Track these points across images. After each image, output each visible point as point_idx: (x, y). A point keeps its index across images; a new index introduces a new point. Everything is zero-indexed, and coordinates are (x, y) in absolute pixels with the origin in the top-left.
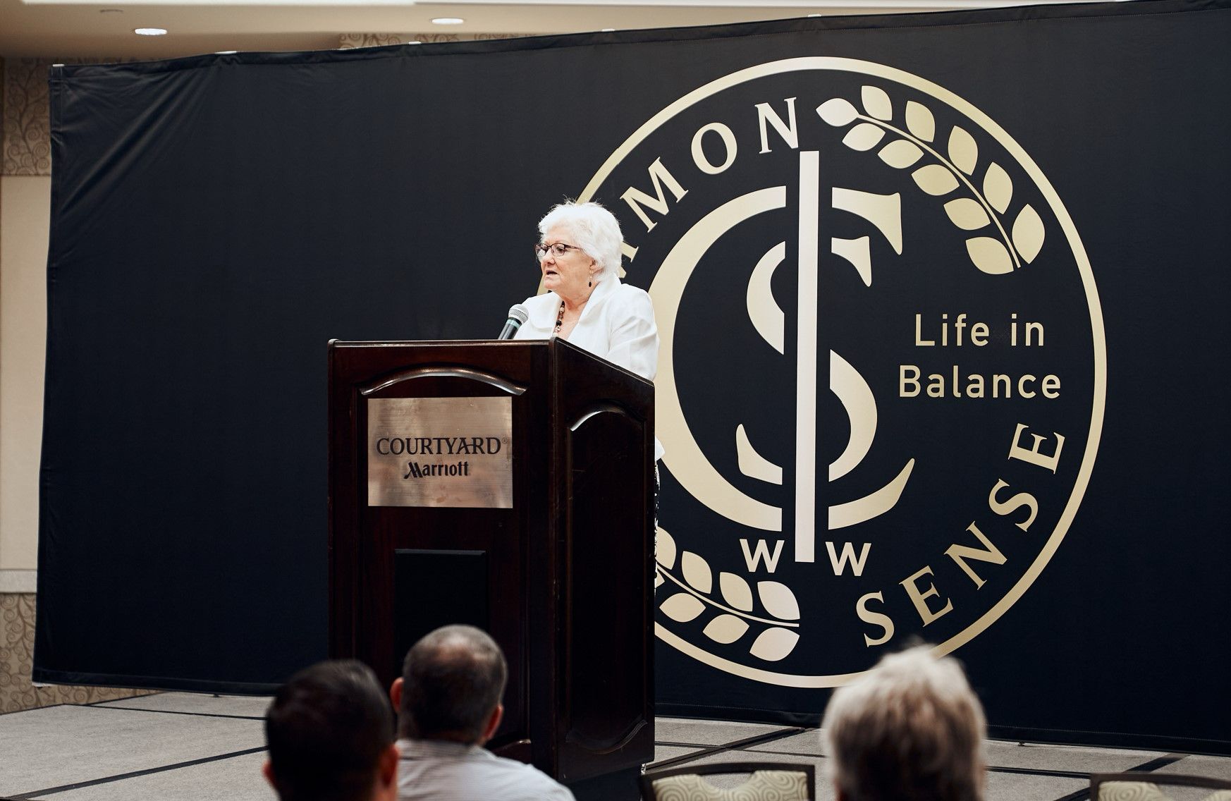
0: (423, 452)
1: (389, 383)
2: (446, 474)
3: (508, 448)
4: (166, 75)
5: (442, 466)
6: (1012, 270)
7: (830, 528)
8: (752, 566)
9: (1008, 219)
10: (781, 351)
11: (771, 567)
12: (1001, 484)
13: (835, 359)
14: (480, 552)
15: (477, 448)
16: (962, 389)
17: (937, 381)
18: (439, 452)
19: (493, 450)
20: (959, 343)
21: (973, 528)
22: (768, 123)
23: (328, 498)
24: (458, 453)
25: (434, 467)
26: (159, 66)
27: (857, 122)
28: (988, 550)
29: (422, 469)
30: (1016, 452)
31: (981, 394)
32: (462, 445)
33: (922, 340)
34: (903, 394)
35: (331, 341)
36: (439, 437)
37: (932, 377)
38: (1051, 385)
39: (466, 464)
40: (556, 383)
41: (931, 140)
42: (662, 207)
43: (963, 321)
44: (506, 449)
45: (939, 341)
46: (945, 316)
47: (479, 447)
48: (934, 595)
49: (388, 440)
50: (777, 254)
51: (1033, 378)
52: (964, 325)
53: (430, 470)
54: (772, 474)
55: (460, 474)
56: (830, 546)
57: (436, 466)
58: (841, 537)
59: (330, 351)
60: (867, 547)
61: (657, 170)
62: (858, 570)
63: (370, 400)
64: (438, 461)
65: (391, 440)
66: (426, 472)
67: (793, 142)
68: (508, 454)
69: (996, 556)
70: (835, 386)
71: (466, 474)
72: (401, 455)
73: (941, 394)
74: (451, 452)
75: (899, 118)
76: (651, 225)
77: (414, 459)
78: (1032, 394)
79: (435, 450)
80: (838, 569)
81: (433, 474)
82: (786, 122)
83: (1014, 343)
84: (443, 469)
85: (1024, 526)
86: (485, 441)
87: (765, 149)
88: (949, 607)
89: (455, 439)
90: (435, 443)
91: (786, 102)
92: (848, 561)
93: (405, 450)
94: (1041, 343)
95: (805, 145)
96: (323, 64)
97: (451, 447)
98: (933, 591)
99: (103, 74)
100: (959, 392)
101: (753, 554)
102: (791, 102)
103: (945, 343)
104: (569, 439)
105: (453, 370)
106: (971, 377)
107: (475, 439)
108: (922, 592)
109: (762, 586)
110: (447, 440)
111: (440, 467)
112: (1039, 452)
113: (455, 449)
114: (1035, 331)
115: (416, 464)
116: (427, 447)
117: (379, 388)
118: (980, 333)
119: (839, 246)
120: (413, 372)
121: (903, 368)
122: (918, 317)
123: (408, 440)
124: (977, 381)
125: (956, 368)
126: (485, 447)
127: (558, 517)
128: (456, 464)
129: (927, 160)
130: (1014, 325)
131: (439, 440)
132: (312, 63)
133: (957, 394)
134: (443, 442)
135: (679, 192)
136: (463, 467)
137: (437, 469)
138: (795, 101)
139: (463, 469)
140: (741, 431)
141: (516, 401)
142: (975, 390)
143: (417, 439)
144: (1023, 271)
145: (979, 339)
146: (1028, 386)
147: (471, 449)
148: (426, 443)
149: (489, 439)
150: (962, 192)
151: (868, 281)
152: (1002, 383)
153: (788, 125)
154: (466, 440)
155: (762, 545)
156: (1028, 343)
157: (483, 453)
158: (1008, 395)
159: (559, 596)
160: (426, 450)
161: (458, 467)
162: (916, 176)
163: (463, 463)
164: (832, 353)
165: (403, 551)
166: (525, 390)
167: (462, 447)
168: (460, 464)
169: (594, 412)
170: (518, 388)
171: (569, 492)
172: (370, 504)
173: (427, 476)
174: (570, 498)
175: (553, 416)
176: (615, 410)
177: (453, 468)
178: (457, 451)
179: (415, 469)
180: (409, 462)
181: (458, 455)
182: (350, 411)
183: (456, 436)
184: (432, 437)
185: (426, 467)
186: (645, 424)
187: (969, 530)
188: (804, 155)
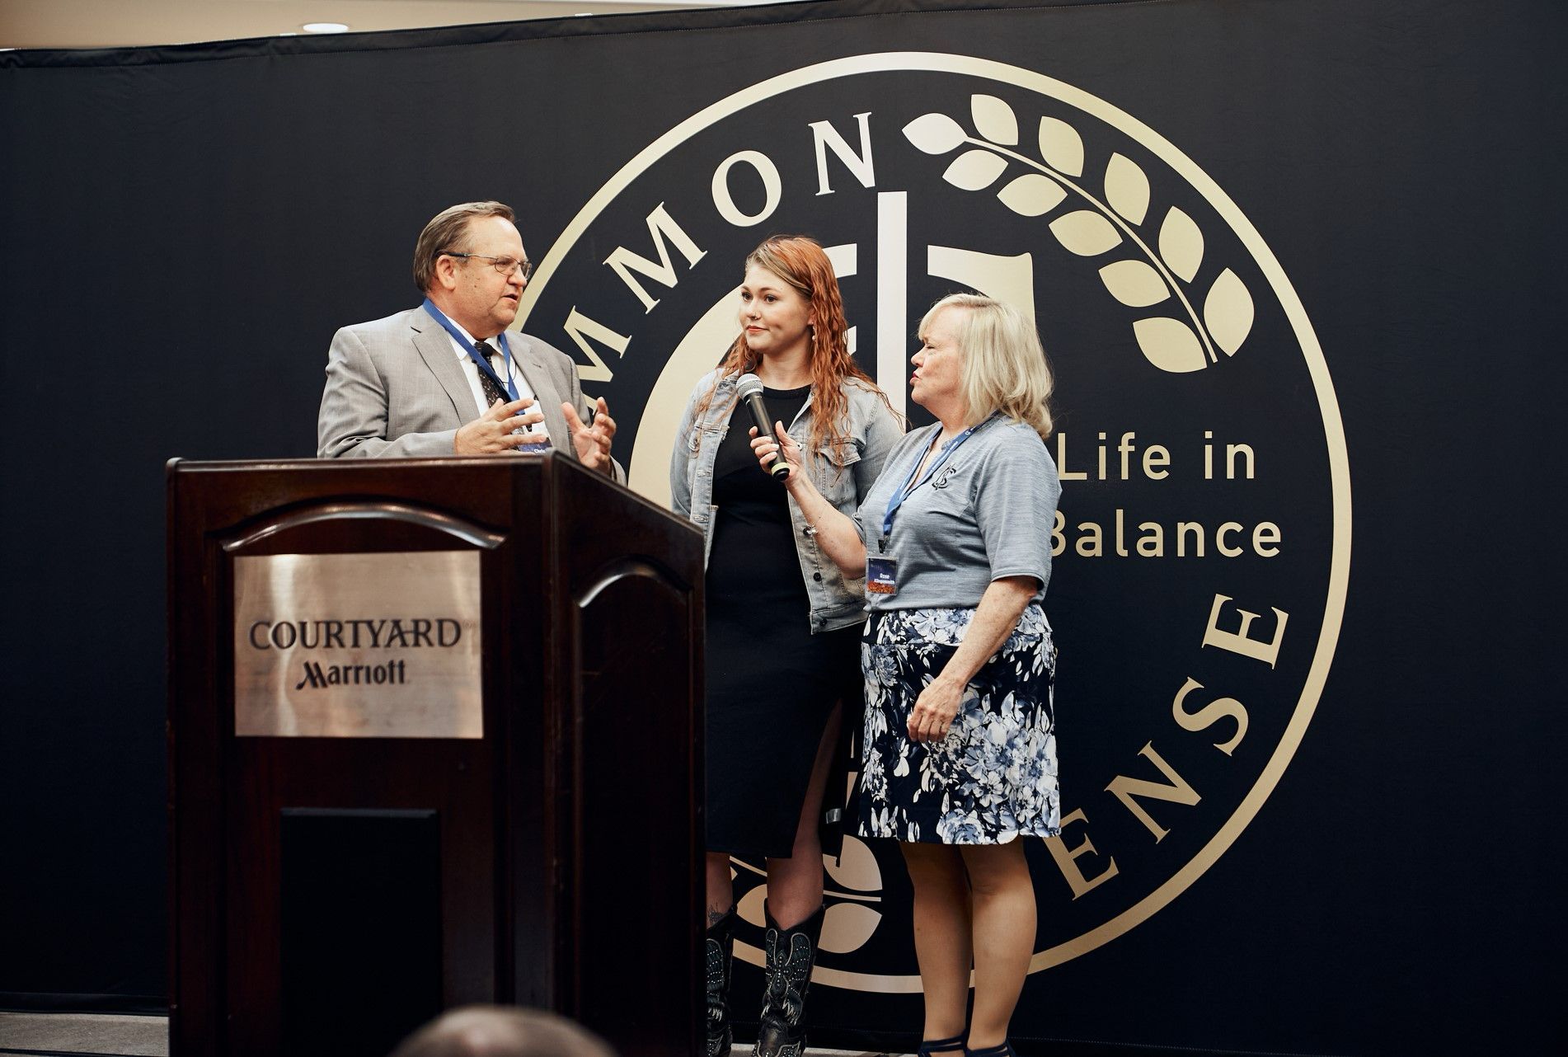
0: (328, 645)
1: (270, 530)
2: (368, 681)
3: (473, 636)
5: (361, 668)
6: (1204, 365)
9: (1198, 289)
12: (1191, 684)
14: (426, 813)
15: (421, 637)
16: (1130, 544)
17: (1091, 533)
18: (356, 644)
19: (448, 639)
20: (1125, 475)
21: (1148, 751)
22: (829, 152)
23: (168, 723)
24: (388, 645)
25: (346, 669)
27: (965, 148)
28: (1172, 785)
29: (326, 672)
30: (1214, 637)
31: (1159, 552)
32: (396, 632)
33: (1067, 470)
35: (173, 461)
36: (356, 618)
37: (1083, 527)
38: (1267, 538)
39: (402, 665)
40: (555, 529)
41: (1079, 173)
42: (667, 276)
43: (1131, 442)
44: (472, 639)
45: (1093, 471)
46: (1102, 436)
47: (425, 635)
48: (1089, 852)
49: (268, 624)
51: (1238, 528)
52: (1132, 448)
53: (339, 676)
55: (392, 681)
57: (350, 668)
59: (170, 479)
61: (660, 220)
63: (237, 559)
64: (355, 661)
65: (273, 625)
66: (334, 678)
67: (867, 177)
68: (473, 646)
69: (1185, 794)
71: (402, 680)
72: (290, 649)
73: (1098, 551)
74: (375, 644)
75: (1029, 142)
76: (650, 303)
77: (313, 657)
78: (1238, 551)
79: (349, 641)
81: (346, 681)
82: (858, 151)
83: (1209, 475)
84: (362, 674)
85: (1228, 748)
86: (435, 626)
87: (825, 189)
88: (1113, 871)
89: (383, 622)
90: (348, 629)
91: (856, 121)
93: (298, 642)
94: (1250, 474)
95: (886, 181)
96: (149, 67)
97: (375, 636)
98: (1088, 846)
100: (1125, 548)
102: (863, 119)
103: (1102, 476)
104: (577, 620)
105: (378, 507)
106: (1143, 527)
107: (416, 622)
108: (1070, 848)
110: (370, 623)
111: (358, 669)
112: (1249, 636)
113: (383, 638)
114: (1240, 458)
115: (316, 665)
116: (336, 636)
117: (253, 538)
118: (1157, 461)
120: (310, 512)
122: (1061, 437)
123: (303, 625)
124: (1152, 533)
125: (1120, 513)
126: (433, 634)
127: (560, 751)
128: (385, 664)
129: (1072, 204)
130: (1209, 449)
131: (356, 624)
132: (130, 65)
133: (1122, 552)
134: (363, 628)
135: (694, 254)
136: (397, 671)
137: (351, 674)
138: (869, 117)
139: (393, 673)
141: (487, 556)
142: (1150, 546)
143: (317, 623)
144: (1222, 367)
145: (1155, 469)
146: (1231, 540)
147: (410, 638)
148: (334, 629)
149: (441, 622)
150: (1125, 251)
152: (1191, 536)
153: (860, 153)
154: (402, 624)
156: (1230, 475)
157: (430, 644)
158: (1201, 553)
159: (561, 887)
160: (334, 641)
161: (388, 669)
162: (1056, 227)
163: (397, 662)
165: (296, 811)
166: (501, 539)
167: (396, 636)
168: (391, 665)
169: (615, 575)
170: (492, 537)
171: (578, 709)
172: (239, 733)
173: (335, 684)
174: (579, 720)
175: (551, 582)
176: (644, 572)
177: (380, 672)
178: (386, 642)
179: (315, 673)
180: (305, 661)
181: (388, 649)
182: (205, 578)
183: (384, 618)
184: (343, 619)
185: (333, 670)
186: (690, 595)
187: (1143, 755)
188: (883, 197)
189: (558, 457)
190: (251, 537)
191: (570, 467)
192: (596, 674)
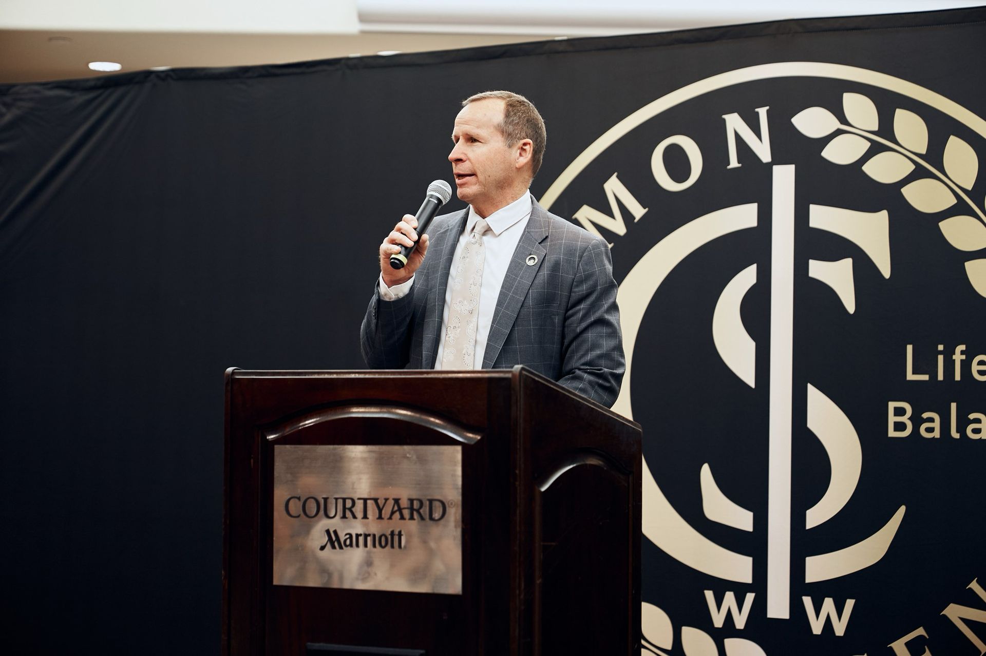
0: (344, 517)
1: (310, 422)
2: (374, 546)
3: (455, 513)
4: (99, 92)
5: (369, 536)
7: (808, 580)
8: (718, 620)
10: (752, 384)
11: (740, 622)
13: (814, 395)
14: (417, 652)
15: (415, 513)
16: (961, 429)
17: (931, 420)
18: (365, 517)
19: (436, 515)
20: (958, 377)
21: (975, 586)
22: (738, 137)
23: (223, 572)
24: (390, 518)
25: (358, 536)
26: (92, 83)
27: (839, 132)
29: (342, 538)
32: (396, 508)
33: (914, 373)
34: (892, 433)
35: (230, 369)
36: (366, 496)
37: (925, 415)
39: (400, 535)
40: (521, 429)
41: (923, 151)
42: (618, 227)
43: (962, 353)
44: (455, 514)
45: (934, 375)
46: (941, 348)
47: (418, 511)
49: (299, 499)
50: (747, 278)
52: (964, 357)
53: (352, 541)
54: (743, 520)
55: (392, 547)
56: (807, 601)
57: (361, 535)
58: (820, 591)
59: (227, 384)
60: (850, 604)
61: (614, 187)
62: (840, 629)
63: (277, 448)
64: (364, 530)
65: (303, 500)
66: (348, 542)
67: (765, 155)
68: (456, 521)
70: (814, 423)
71: (399, 547)
72: (316, 518)
73: (937, 434)
75: (886, 128)
77: (332, 525)
79: (360, 515)
80: (817, 627)
81: (357, 545)
82: (758, 134)
84: (370, 540)
86: (426, 505)
87: (734, 163)
89: (386, 500)
90: (359, 505)
91: (758, 113)
92: (828, 618)
93: (322, 512)
95: (779, 158)
97: (380, 510)
98: (927, 655)
99: (36, 92)
100: (957, 432)
101: (719, 606)
102: (763, 112)
103: (940, 377)
104: (538, 503)
105: (388, 410)
106: (972, 416)
107: (411, 501)
109: (729, 643)
110: (376, 500)
111: (366, 536)
113: (386, 512)
115: (335, 532)
116: (350, 510)
117: (288, 431)
118: (982, 367)
119: (818, 270)
120: (333, 412)
121: (892, 405)
122: (910, 348)
123: (326, 500)
124: (978, 421)
125: (954, 406)
126: (425, 511)
127: (523, 608)
128: (388, 533)
129: (919, 174)
131: (365, 500)
133: (955, 435)
135: (638, 211)
137: (361, 539)
138: (768, 111)
139: (393, 540)
140: (706, 472)
141: (467, 450)
142: (977, 431)
143: (336, 499)
145: (981, 373)
147: (406, 513)
148: (349, 504)
149: (431, 501)
150: (960, 209)
151: (851, 307)
153: (759, 136)
154: (400, 501)
155: (730, 598)
157: (422, 518)
160: (348, 514)
161: (389, 537)
162: (905, 191)
163: (396, 532)
164: (809, 386)
165: (317, 646)
166: (479, 438)
167: (396, 511)
168: (392, 533)
169: (570, 465)
170: (471, 435)
171: (537, 573)
172: (276, 582)
173: (349, 547)
174: (538, 581)
175: (517, 472)
176: (593, 461)
177: (383, 539)
178: (389, 516)
179: (334, 538)
180: (327, 529)
181: (390, 521)
182: (252, 460)
183: (387, 497)
184: (355, 497)
185: (348, 536)
186: (631, 478)
187: (970, 589)
188: (777, 170)
189: (524, 372)
190: (288, 430)
191: (534, 380)
192: (553, 544)
